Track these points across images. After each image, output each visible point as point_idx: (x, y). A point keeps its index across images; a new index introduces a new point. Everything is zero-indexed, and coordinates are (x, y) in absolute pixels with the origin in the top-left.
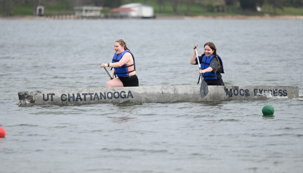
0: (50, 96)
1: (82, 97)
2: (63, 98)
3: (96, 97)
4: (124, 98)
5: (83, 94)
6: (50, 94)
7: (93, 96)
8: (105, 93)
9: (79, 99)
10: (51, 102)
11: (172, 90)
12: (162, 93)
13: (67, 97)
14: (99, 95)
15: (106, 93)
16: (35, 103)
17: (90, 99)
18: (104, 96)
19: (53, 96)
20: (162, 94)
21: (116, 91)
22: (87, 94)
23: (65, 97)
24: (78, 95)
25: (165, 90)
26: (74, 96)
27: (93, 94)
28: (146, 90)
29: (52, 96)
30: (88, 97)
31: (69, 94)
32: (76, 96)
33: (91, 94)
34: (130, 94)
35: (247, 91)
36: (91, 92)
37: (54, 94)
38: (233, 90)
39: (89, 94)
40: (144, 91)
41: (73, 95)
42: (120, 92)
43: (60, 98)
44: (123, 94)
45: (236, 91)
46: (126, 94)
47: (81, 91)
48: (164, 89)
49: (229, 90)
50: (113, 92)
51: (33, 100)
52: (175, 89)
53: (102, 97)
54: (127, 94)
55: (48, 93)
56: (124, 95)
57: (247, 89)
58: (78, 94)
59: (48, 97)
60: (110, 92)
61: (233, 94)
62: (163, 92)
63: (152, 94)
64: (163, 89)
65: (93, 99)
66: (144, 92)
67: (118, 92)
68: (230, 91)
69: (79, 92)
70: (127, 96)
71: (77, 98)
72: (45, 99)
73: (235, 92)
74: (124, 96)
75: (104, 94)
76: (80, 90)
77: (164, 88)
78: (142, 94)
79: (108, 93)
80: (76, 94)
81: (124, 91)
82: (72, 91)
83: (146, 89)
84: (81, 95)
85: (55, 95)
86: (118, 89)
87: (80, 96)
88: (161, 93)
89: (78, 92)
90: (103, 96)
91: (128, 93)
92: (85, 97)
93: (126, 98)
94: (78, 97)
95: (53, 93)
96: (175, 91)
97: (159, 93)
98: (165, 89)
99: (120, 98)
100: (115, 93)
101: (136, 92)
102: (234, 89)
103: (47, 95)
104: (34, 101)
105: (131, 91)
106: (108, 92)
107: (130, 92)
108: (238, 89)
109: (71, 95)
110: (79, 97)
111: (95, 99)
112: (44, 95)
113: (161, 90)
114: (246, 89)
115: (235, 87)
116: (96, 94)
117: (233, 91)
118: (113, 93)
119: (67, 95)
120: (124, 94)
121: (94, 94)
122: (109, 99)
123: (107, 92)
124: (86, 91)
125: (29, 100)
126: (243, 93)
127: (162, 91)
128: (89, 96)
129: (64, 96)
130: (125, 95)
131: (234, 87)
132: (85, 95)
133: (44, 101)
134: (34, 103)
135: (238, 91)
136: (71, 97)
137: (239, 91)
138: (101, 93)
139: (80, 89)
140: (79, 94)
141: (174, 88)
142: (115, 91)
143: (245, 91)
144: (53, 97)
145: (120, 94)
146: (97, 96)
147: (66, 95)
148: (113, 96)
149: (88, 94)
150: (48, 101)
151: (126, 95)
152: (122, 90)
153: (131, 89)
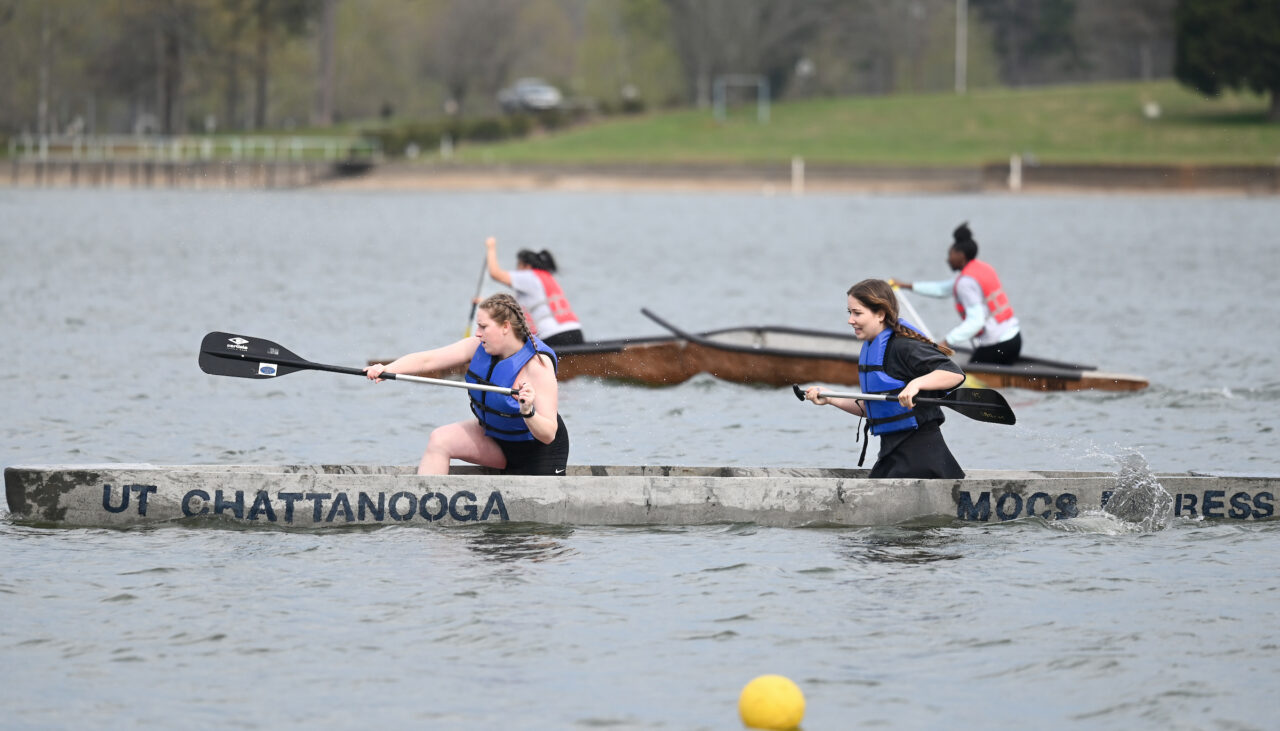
0: (133, 496)
1: (278, 505)
2: (190, 505)
3: (341, 508)
4: (465, 518)
5: (281, 496)
6: (135, 487)
7: (327, 504)
8: (382, 496)
9: (262, 512)
10: (137, 517)
11: (695, 494)
12: (648, 505)
13: (212, 501)
14: (354, 502)
15: (388, 497)
16: (66, 516)
17: (311, 514)
18: (377, 506)
19: (149, 494)
20: (646, 510)
21: (435, 491)
22: (299, 497)
23: (202, 502)
24: (262, 497)
25: (663, 495)
26: (242, 500)
27: (328, 496)
28: (572, 493)
29: (143, 497)
30: (305, 508)
31: (219, 494)
32: (249, 501)
33: (318, 498)
34: (495, 506)
35: (1066, 501)
36: (319, 490)
37: (153, 489)
38: (994, 496)
39: (309, 497)
40: (562, 496)
41: (240, 495)
42: (449, 495)
43: (180, 503)
44: (461, 503)
45: (1010, 503)
46: (475, 503)
47: (275, 483)
48: (658, 491)
49: (975, 498)
50: (420, 494)
51: (59, 507)
52: (711, 491)
53: (367, 509)
54: (481, 502)
55: (129, 483)
56: (467, 507)
57: (1071, 492)
58: (259, 492)
59: (126, 496)
60: (407, 495)
61: (994, 514)
62: (653, 502)
63: (601, 507)
64: (654, 490)
65: (324, 516)
66: (561, 498)
67: (441, 497)
68: (981, 500)
69: (267, 484)
70: (480, 513)
71: (254, 511)
72: (112, 504)
73: (1006, 506)
74: (465, 513)
75: (375, 500)
76: (273, 480)
77: (658, 487)
78: (552, 506)
79: (398, 495)
80: (252, 495)
81: (471, 491)
82: (235, 480)
83: (575, 488)
84: (273, 497)
85: (158, 492)
86: (444, 481)
87: (267, 502)
88: (643, 503)
89: (264, 487)
90: (371, 505)
91: (486, 500)
92: (290, 509)
93: (475, 518)
94: (259, 504)
95: (151, 484)
96: (708, 498)
97: (632, 505)
98: (666, 490)
99: (447, 516)
100: (429, 496)
101: (526, 496)
102: (1002, 493)
103: (120, 490)
104: (64, 510)
105: (503, 494)
106: (396, 492)
107: (496, 497)
108: (1021, 492)
109: (230, 496)
110: (263, 507)
111: (336, 517)
112: (107, 488)
113: (644, 494)
114: (1064, 492)
115: (1010, 485)
116: (342, 497)
117: (993, 502)
118: (419, 498)
119: (213, 496)
120: (471, 503)
121: (334, 498)
122: (399, 520)
123: (390, 491)
124: (296, 485)
125: (40, 506)
126: (1047, 508)
127: (647, 497)
128: (311, 503)
129: (197, 497)
130: (473, 509)
131: (1004, 484)
132: (290, 498)
133: (105, 513)
134: (63, 519)
135: (1019, 501)
136: (228, 505)
137: (1025, 503)
138: (363, 496)
139: (273, 476)
140: (266, 493)
141: (705, 489)
142: (427, 489)
143: (1054, 502)
144: (148, 501)
145: (448, 502)
146: (344, 505)
147: (206, 496)
148: (418, 509)
149: (305, 497)
150: (123, 516)
151: (475, 507)
152: (461, 489)
153: (505, 483)
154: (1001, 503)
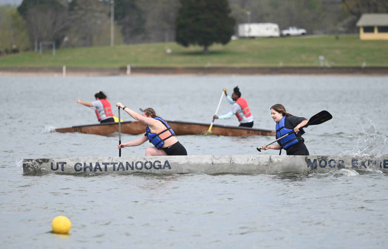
0: (60, 165)
1: (102, 167)
2: (77, 168)
3: (121, 166)
4: (158, 169)
5: (103, 164)
6: (60, 163)
7: (117, 166)
8: (133, 163)
9: (98, 169)
10: (62, 172)
11: (227, 160)
13: (83, 166)
14: (125, 165)
15: (135, 163)
17: (112, 169)
18: (132, 166)
19: (64, 165)
21: (148, 161)
22: (108, 164)
23: (80, 166)
25: (217, 161)
27: (117, 163)
29: (62, 166)
30: (110, 167)
31: (85, 164)
32: (94, 166)
33: (114, 164)
34: (167, 165)
35: (341, 162)
36: (114, 162)
37: (65, 163)
38: (318, 160)
39: (111, 164)
40: (186, 161)
41: (91, 164)
42: (153, 162)
43: (74, 167)
44: (157, 164)
46: (161, 164)
47: (101, 160)
48: (215, 159)
49: (312, 161)
50: (144, 162)
52: (231, 159)
53: (129, 167)
54: (163, 164)
55: (58, 162)
57: (342, 160)
58: (97, 163)
59: (58, 166)
60: (140, 162)
61: (319, 166)
62: (214, 163)
63: (198, 164)
64: (214, 159)
65: (116, 169)
66: (186, 162)
67: (150, 162)
68: (314, 161)
69: (99, 160)
70: (162, 167)
71: (96, 168)
72: (54, 168)
73: (322, 163)
74: (158, 167)
75: (131, 164)
78: (184, 164)
79: (137, 163)
80: (94, 164)
81: (159, 161)
82: (89, 160)
83: (190, 159)
84: (101, 164)
85: (67, 164)
86: (151, 158)
87: (99, 166)
88: (211, 163)
91: (164, 163)
92: (106, 168)
93: (161, 169)
94: (97, 166)
96: (231, 161)
97: (208, 163)
98: (217, 159)
99: (153, 168)
101: (176, 161)
102: (320, 159)
103: (56, 164)
105: (169, 161)
106: (137, 161)
107: (167, 162)
108: (326, 159)
109: (88, 164)
111: (120, 169)
112: (52, 163)
113: (211, 160)
114: (340, 159)
116: (121, 164)
117: (318, 162)
119: (83, 164)
120: (159, 164)
121: (119, 164)
122: (139, 169)
124: (107, 160)
125: (33, 169)
126: (335, 164)
128: (112, 166)
129: (78, 165)
130: (160, 166)
131: (321, 157)
132: (106, 164)
133: (52, 170)
135: (326, 162)
136: (88, 167)
137: (328, 163)
138: (127, 163)
139: (100, 158)
140: (99, 163)
141: (229, 158)
142: (146, 160)
143: (337, 162)
144: (64, 167)
145: (153, 164)
148: (144, 167)
150: (57, 171)
152: (156, 160)
153: (169, 158)
154: (320, 162)
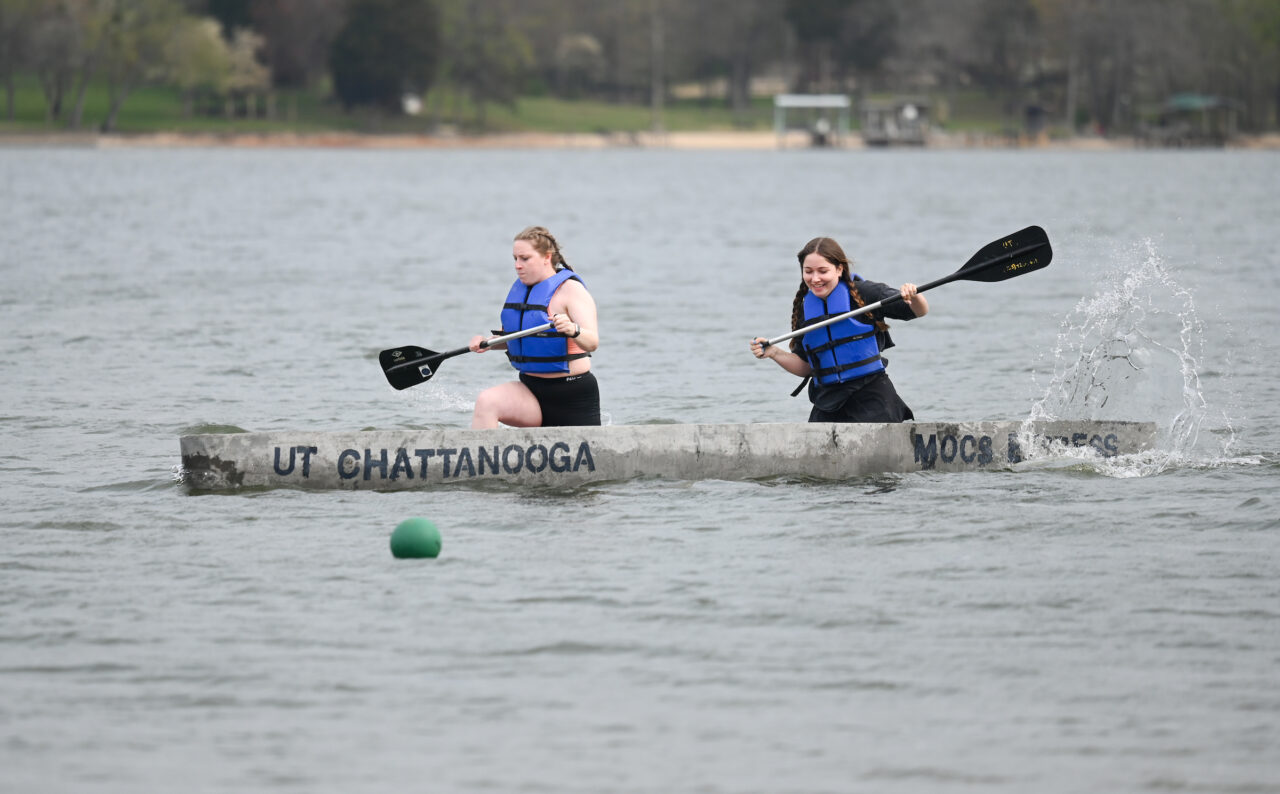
0: (299, 457)
1: (415, 462)
2: (344, 465)
3: (464, 462)
4: (561, 469)
5: (418, 453)
6: (300, 449)
7: (454, 459)
8: (496, 449)
9: (402, 469)
10: (302, 479)
11: (733, 441)
12: (698, 452)
13: (362, 461)
14: (475, 456)
15: (501, 450)
16: (243, 481)
17: (441, 470)
18: (493, 460)
19: (312, 456)
20: (696, 457)
21: (537, 443)
22: (431, 453)
23: (355, 461)
24: (402, 454)
25: (709, 442)
26: (386, 457)
27: (454, 452)
28: (642, 442)
29: (306, 459)
30: (437, 464)
31: (368, 452)
32: (392, 458)
33: (446, 453)
34: (584, 457)
35: (985, 443)
36: (447, 446)
37: (314, 450)
38: (939, 439)
39: (440, 453)
40: (634, 445)
41: (384, 453)
42: (549, 446)
43: (336, 463)
44: (559, 454)
45: (949, 446)
46: (569, 454)
47: (412, 440)
48: (705, 437)
49: (926, 440)
50: (526, 446)
51: (238, 471)
52: (744, 436)
53: (486, 464)
54: (573, 453)
55: (295, 445)
56: (563, 458)
57: (988, 435)
58: (399, 450)
59: (292, 459)
60: (516, 447)
61: (938, 457)
62: (702, 449)
63: (663, 455)
64: (702, 437)
65: (452, 472)
66: (633, 447)
67: (542, 448)
68: (930, 442)
69: (405, 442)
70: (573, 463)
71: (396, 468)
72: (282, 467)
73: (946, 448)
74: (561, 464)
75: (491, 454)
76: (411, 437)
77: (704, 434)
78: (627, 455)
79: (509, 449)
80: (394, 452)
81: (565, 442)
82: (380, 439)
83: (644, 436)
84: (411, 453)
85: (318, 453)
87: (406, 459)
88: (694, 451)
89: (403, 444)
90: (488, 460)
91: (577, 451)
92: (424, 464)
93: (569, 470)
94: (400, 461)
95: (313, 445)
96: (741, 444)
97: (686, 452)
98: (710, 436)
99: (548, 468)
100: (533, 448)
101: (607, 446)
102: (944, 435)
103: (288, 452)
104: (242, 474)
105: (590, 444)
106: (507, 445)
107: (584, 447)
108: (957, 434)
109: (376, 455)
110: (403, 464)
111: (461, 472)
112: (277, 450)
113: (695, 441)
114: (984, 434)
115: (950, 427)
116: (465, 452)
117: (938, 444)
118: (526, 450)
119: (362, 454)
120: (565, 454)
121: (459, 453)
122: (510, 472)
123: (503, 444)
124: (429, 441)
125: (222, 471)
126: (972, 451)
127: (697, 443)
128: (441, 459)
129: (350, 457)
130: (566, 459)
131: (946, 427)
132: (424, 454)
133: (276, 474)
134: (241, 484)
135: (955, 442)
136: (375, 464)
137: (959, 446)
138: (482, 449)
139: (410, 433)
140: (405, 450)
141: (739, 434)
142: (532, 442)
143: (977, 444)
144: (310, 462)
145: (548, 453)
146: (467, 459)
147: (357, 455)
148: (525, 463)
149: (436, 453)
150: (289, 478)
151: (568, 458)
152: (558, 440)
153: (592, 433)
154: (943, 445)
